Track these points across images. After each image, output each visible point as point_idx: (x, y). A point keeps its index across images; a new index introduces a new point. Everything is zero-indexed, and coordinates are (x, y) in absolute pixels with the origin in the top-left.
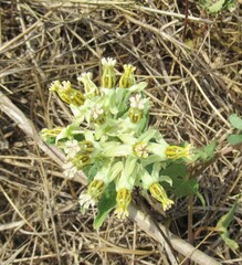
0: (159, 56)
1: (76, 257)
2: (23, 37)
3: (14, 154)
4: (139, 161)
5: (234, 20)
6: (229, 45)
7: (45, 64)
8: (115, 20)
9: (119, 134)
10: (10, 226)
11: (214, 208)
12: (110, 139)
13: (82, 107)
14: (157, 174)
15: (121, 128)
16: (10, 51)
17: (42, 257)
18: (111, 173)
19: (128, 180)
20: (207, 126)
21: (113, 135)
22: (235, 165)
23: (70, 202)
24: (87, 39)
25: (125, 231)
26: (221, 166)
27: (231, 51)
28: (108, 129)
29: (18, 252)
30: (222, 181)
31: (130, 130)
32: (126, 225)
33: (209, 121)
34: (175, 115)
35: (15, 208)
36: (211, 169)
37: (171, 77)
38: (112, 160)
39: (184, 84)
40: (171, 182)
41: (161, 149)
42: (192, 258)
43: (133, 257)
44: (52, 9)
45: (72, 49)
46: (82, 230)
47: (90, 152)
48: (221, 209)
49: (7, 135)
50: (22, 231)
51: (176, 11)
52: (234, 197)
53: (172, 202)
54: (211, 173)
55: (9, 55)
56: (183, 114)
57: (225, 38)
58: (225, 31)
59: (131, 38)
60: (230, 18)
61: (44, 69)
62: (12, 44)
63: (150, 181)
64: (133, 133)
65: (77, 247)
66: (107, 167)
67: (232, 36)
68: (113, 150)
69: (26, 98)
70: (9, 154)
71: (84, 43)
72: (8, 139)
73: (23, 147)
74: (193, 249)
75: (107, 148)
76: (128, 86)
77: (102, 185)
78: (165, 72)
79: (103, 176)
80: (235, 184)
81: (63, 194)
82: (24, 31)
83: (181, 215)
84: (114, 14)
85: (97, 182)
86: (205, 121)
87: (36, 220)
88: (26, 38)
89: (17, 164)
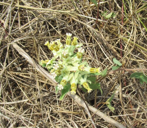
0: (84, 35)
1: (49, 114)
2: (28, 24)
3: (23, 72)
4: (80, 73)
5: (115, 22)
6: (112, 32)
7: (37, 36)
8: (66, 19)
9: (72, 63)
10: (22, 101)
11: (104, 97)
12: (69, 64)
13: (58, 52)
14: (86, 79)
15: (73, 61)
16: (22, 30)
17: (35, 114)
18: (69, 78)
19: (76, 80)
20: (102, 64)
21: (70, 63)
22: (113, 80)
23: (46, 93)
24: (55, 27)
25: (69, 105)
26: (108, 80)
27: (113, 34)
28: (68, 61)
29: (25, 112)
30: (108, 86)
31: (77, 61)
32: (69, 102)
33: (103, 62)
34: (90, 59)
35: (24, 94)
36: (104, 81)
37: (89, 44)
38: (69, 72)
39: (94, 47)
40: (90, 83)
41: (88, 69)
42: (97, 114)
43: (72, 115)
44: (41, 13)
45: (49, 30)
46: (51, 104)
47: (62, 69)
48: (107, 97)
49: (20, 65)
50: (27, 103)
51: (91, 17)
52: (112, 93)
53: (92, 90)
54: (104, 83)
55: (21, 32)
56: (93, 59)
57: (111, 29)
58: (111, 26)
59: (73, 27)
60: (113, 21)
61: (37, 38)
62: (24, 27)
63: (83, 81)
64: (78, 62)
65: (49, 110)
66: (67, 75)
67: (113, 28)
68: (70, 69)
69: (28, 50)
70: (21, 72)
71: (54, 28)
72: (21, 66)
73: (27, 70)
74: (97, 110)
75: (68, 68)
76: (75, 45)
77: (66, 82)
78: (86, 41)
79: (66, 78)
80: (113, 88)
81: (44, 89)
82: (29, 22)
83: (91, 99)
84: (66, 17)
85: (64, 80)
86: (102, 62)
87: (33, 99)
88: (30, 25)
89: (25, 76)
